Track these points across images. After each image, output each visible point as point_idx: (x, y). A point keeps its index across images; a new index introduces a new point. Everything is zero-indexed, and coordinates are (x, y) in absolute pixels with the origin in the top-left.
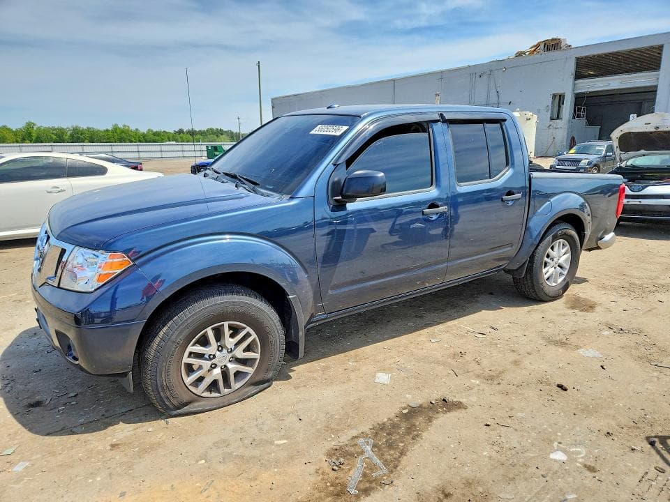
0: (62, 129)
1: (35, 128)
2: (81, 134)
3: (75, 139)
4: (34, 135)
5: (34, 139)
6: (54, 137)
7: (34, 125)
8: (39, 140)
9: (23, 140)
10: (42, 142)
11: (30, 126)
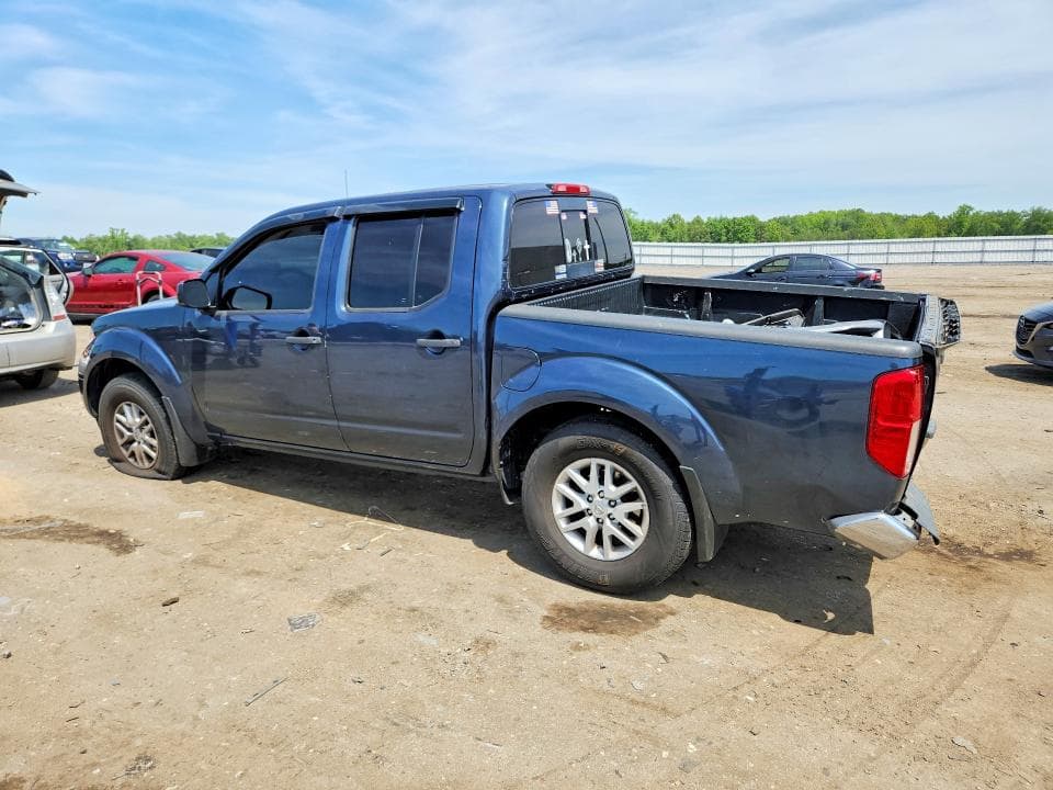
0: (1014, 213)
1: (971, 213)
2: (1044, 222)
3: (1031, 229)
4: (967, 225)
5: (964, 230)
6: (997, 226)
7: (971, 209)
8: (972, 232)
9: (948, 234)
10: (976, 235)
11: (964, 210)
